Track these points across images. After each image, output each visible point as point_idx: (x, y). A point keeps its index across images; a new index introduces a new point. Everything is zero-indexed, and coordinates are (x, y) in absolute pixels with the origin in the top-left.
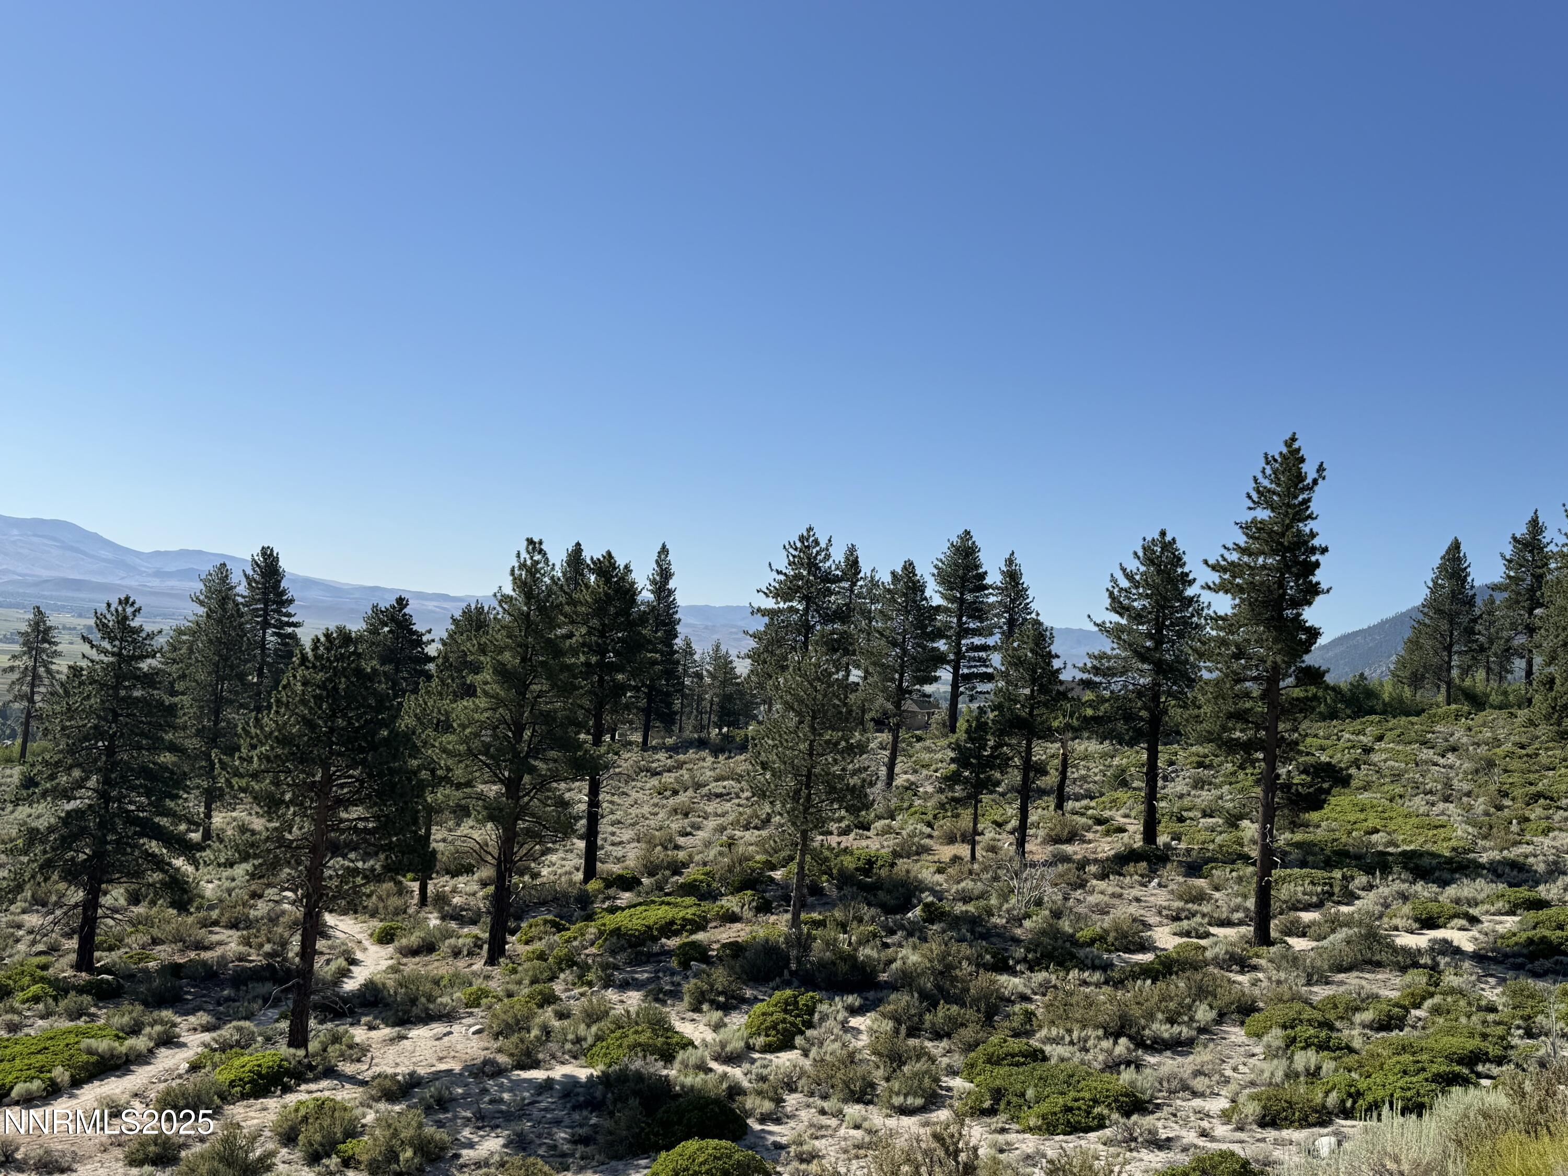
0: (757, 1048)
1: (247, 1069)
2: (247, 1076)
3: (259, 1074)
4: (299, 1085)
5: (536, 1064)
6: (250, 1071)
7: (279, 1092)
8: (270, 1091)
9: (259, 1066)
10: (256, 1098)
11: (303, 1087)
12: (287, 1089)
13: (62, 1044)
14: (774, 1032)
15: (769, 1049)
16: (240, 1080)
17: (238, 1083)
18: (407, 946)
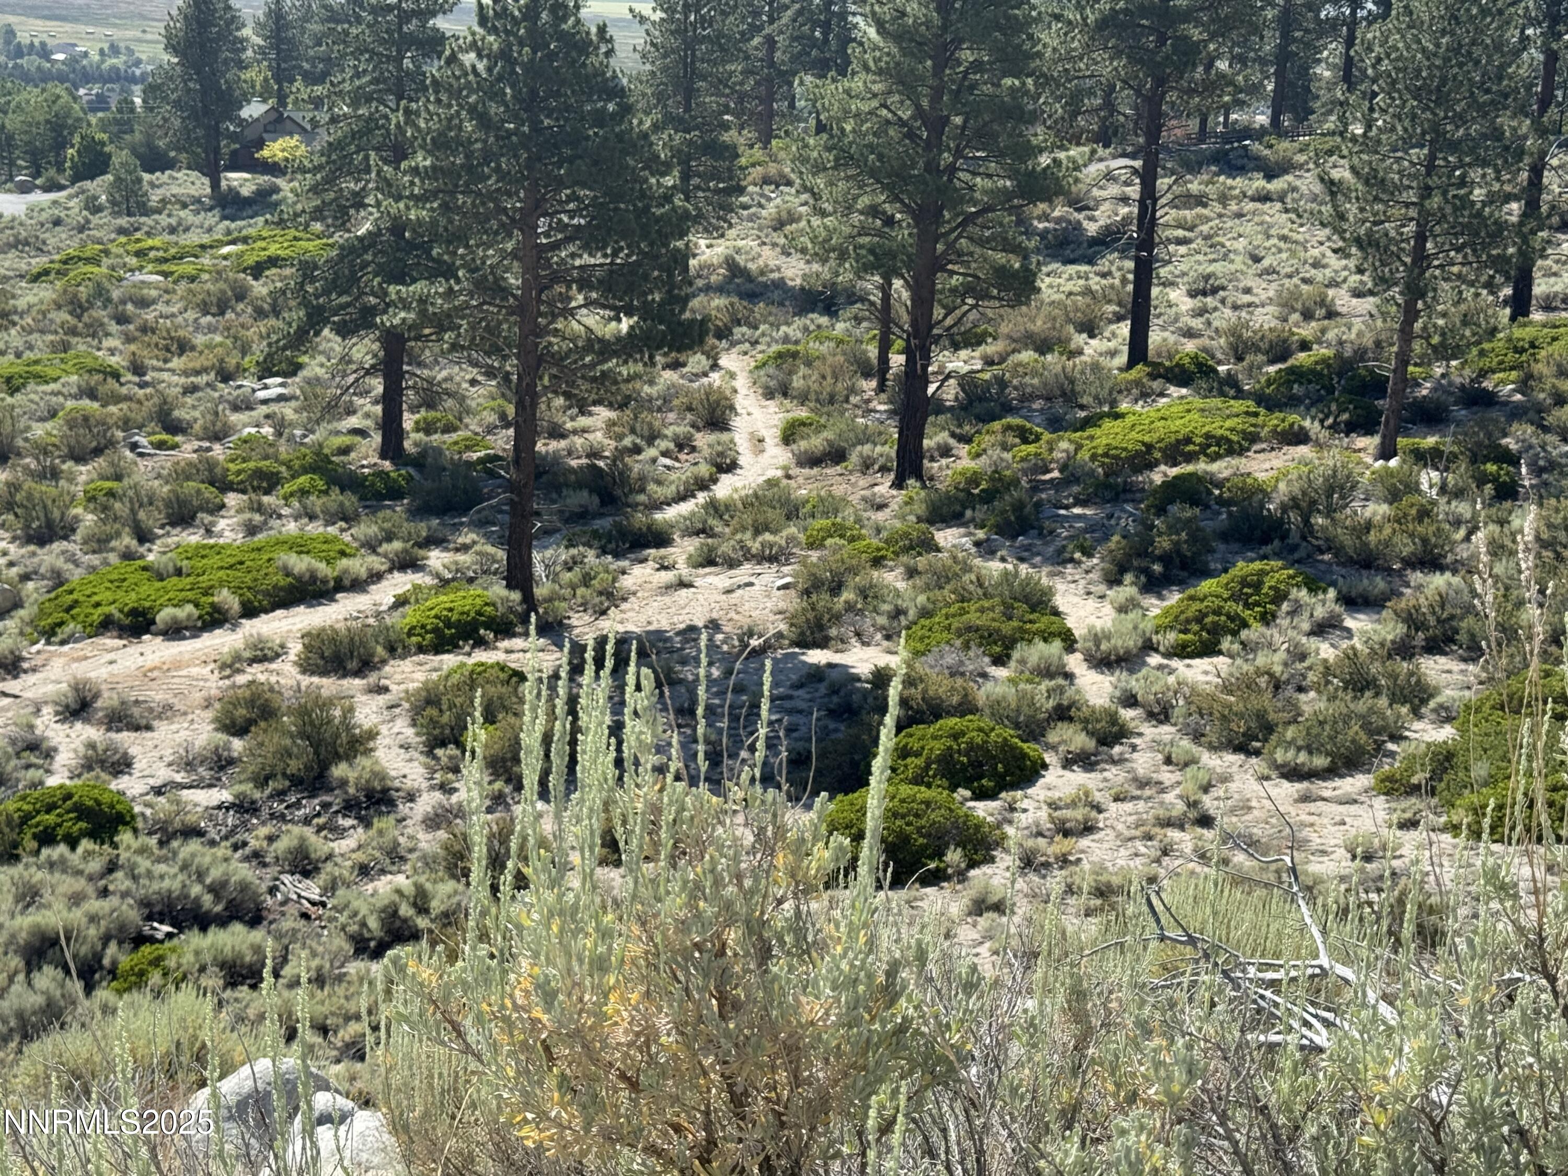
0: (1161, 648)
1: (433, 613)
2: (430, 623)
3: (448, 623)
4: (496, 640)
5: (823, 643)
6: (436, 617)
7: (467, 649)
8: (457, 646)
9: (451, 610)
10: (437, 652)
11: (505, 644)
12: (481, 643)
13: (266, 557)
14: (1196, 627)
15: (1182, 652)
16: (423, 627)
17: (418, 631)
18: (806, 452)
